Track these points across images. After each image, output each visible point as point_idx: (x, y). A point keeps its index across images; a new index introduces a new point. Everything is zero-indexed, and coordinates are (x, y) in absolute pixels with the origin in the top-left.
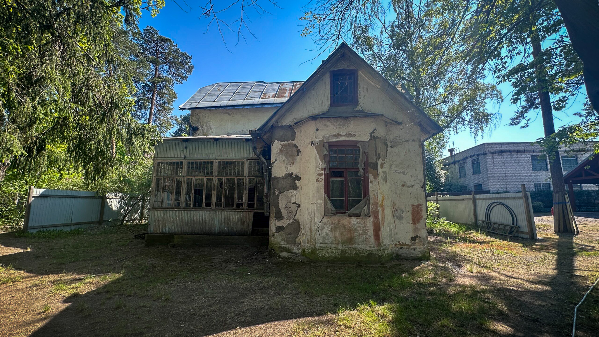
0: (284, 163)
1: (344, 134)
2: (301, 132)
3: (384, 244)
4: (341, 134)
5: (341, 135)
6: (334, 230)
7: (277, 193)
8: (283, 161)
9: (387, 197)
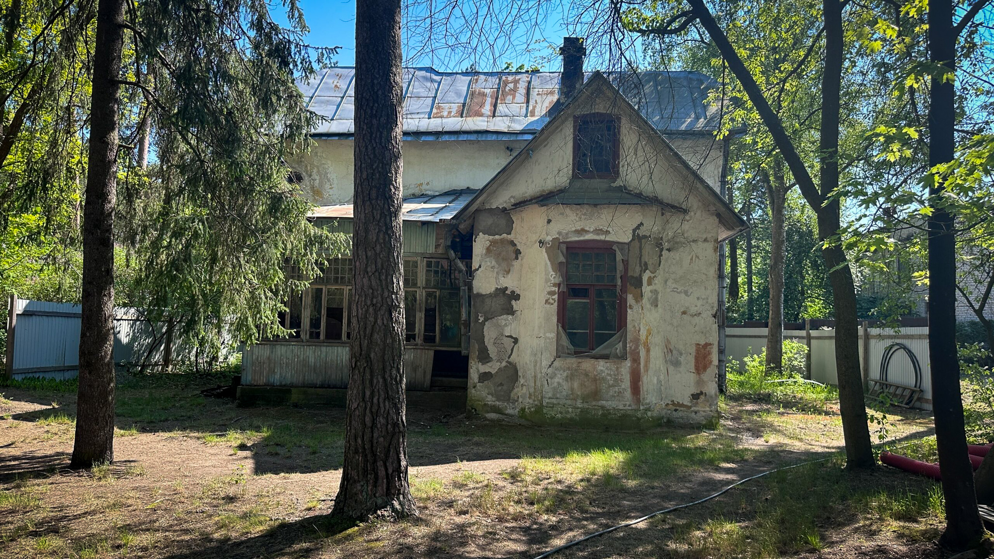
0: (493, 271)
1: (592, 230)
2: (522, 219)
3: (648, 401)
4: (587, 229)
5: (587, 232)
6: (571, 379)
7: (481, 319)
8: (492, 268)
9: (656, 331)
